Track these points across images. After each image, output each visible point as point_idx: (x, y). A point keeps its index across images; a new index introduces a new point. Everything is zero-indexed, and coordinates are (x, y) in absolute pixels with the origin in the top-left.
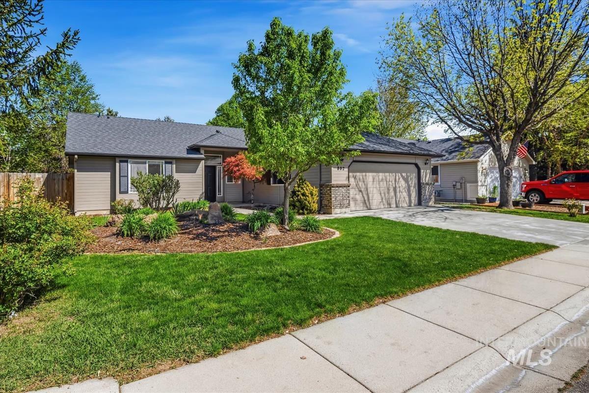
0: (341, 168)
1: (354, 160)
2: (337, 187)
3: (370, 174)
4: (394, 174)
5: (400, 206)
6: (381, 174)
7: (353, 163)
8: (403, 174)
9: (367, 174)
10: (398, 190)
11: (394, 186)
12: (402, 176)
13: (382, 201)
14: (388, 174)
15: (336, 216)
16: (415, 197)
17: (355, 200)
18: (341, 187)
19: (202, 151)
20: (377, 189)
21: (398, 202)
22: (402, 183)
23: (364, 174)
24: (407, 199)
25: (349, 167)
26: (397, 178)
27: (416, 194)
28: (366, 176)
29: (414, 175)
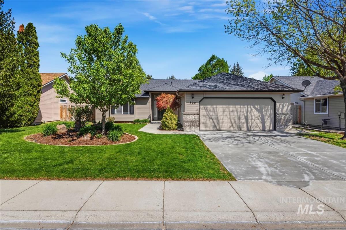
0: (193, 102)
1: (205, 97)
2: (188, 114)
3: (221, 106)
4: (246, 106)
5: (252, 130)
6: (231, 106)
7: (204, 99)
8: (256, 106)
9: (218, 106)
10: (250, 118)
11: (246, 115)
12: (255, 108)
13: (232, 125)
14: (239, 106)
15: (187, 133)
16: (270, 124)
17: (205, 124)
18: (191, 114)
19: (150, 94)
20: (228, 117)
21: (249, 127)
22: (256, 113)
23: (215, 106)
24: (260, 125)
25: (200, 102)
26: (249, 109)
27: (271, 121)
28: (216, 107)
29: (269, 107)
